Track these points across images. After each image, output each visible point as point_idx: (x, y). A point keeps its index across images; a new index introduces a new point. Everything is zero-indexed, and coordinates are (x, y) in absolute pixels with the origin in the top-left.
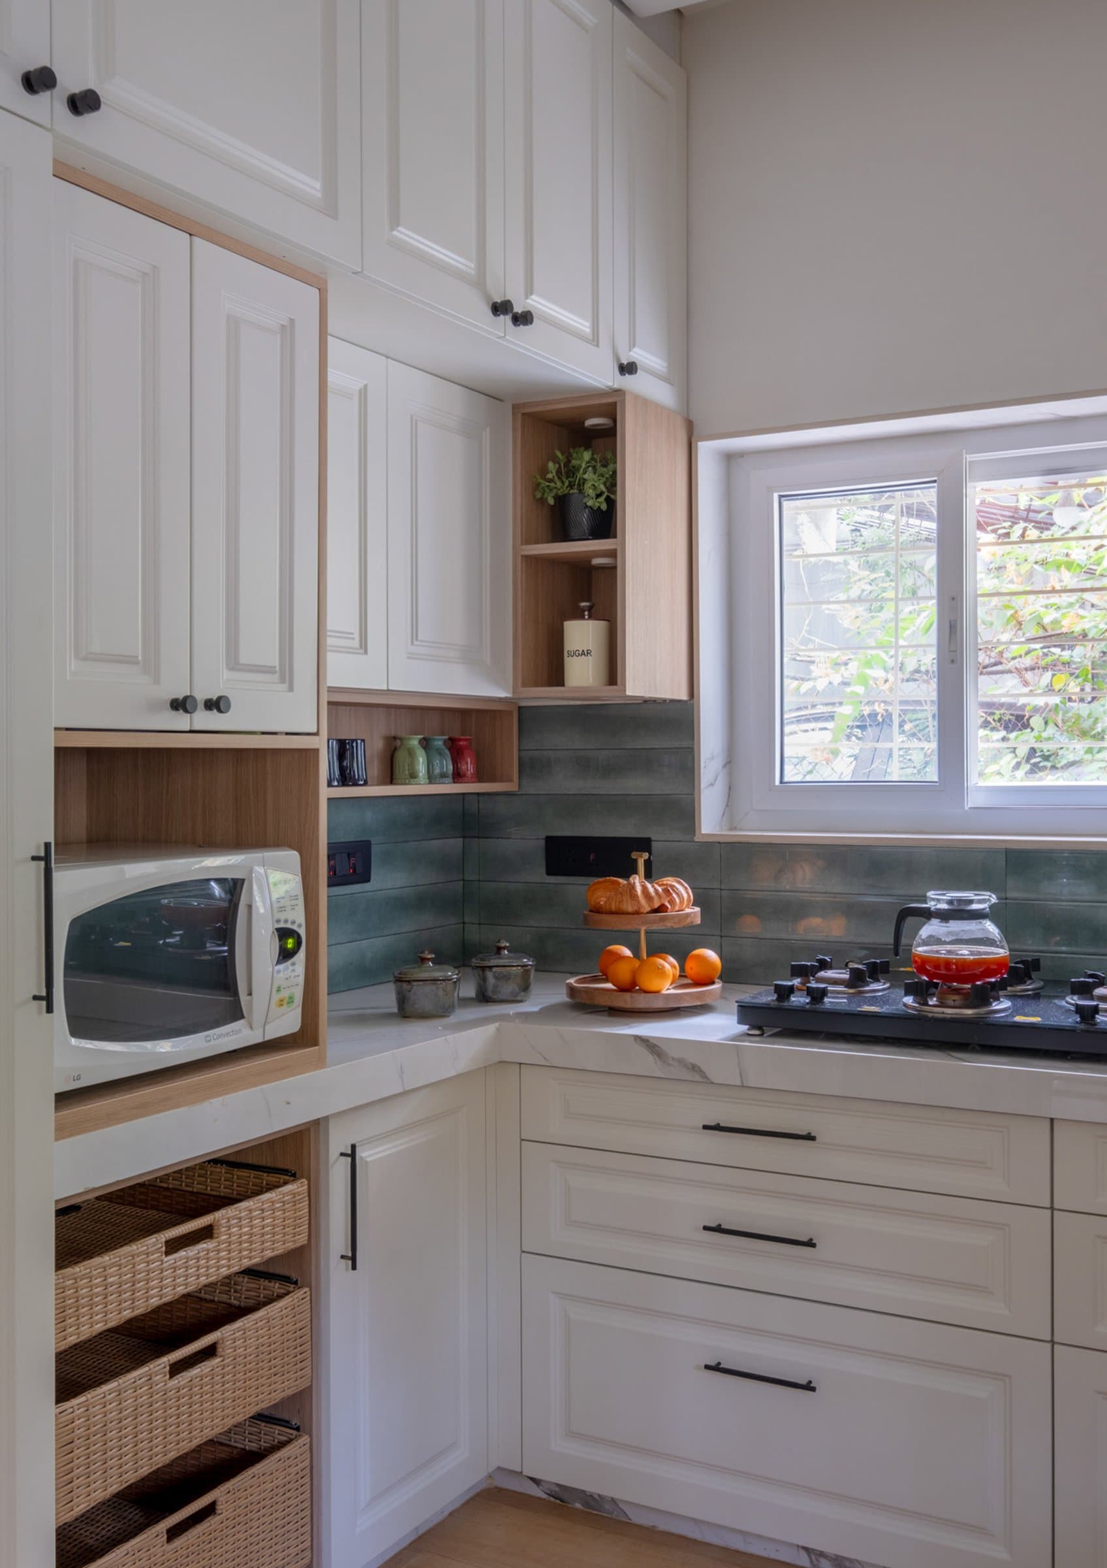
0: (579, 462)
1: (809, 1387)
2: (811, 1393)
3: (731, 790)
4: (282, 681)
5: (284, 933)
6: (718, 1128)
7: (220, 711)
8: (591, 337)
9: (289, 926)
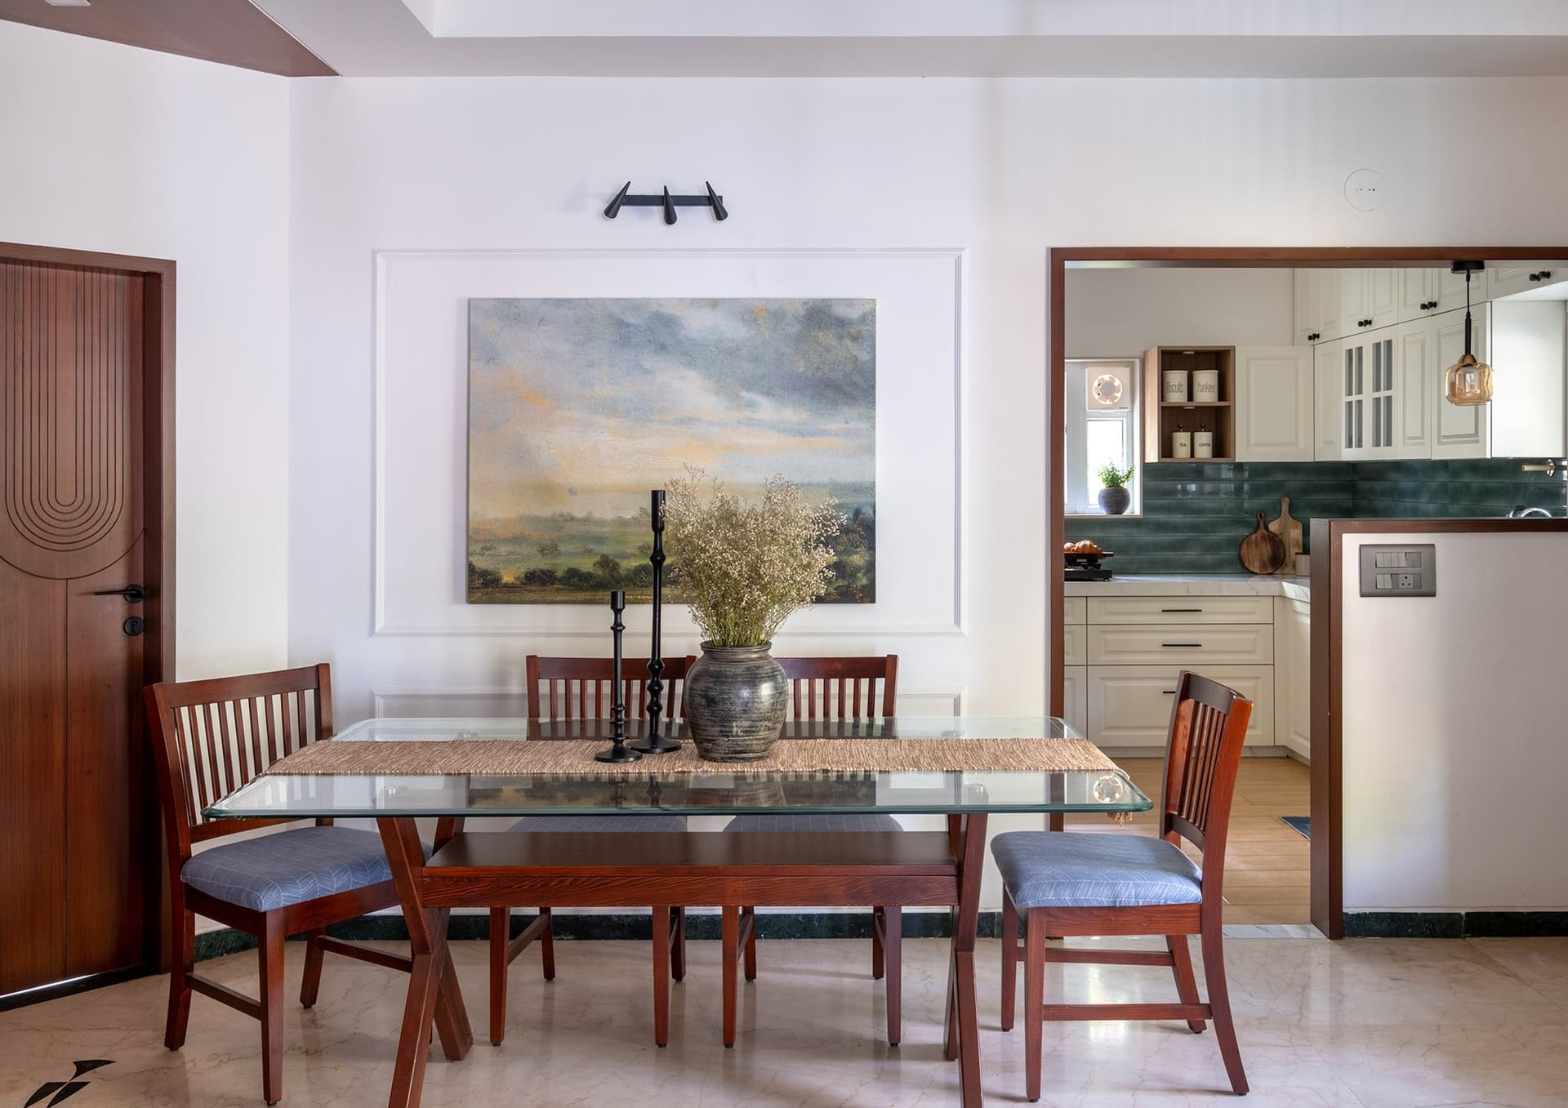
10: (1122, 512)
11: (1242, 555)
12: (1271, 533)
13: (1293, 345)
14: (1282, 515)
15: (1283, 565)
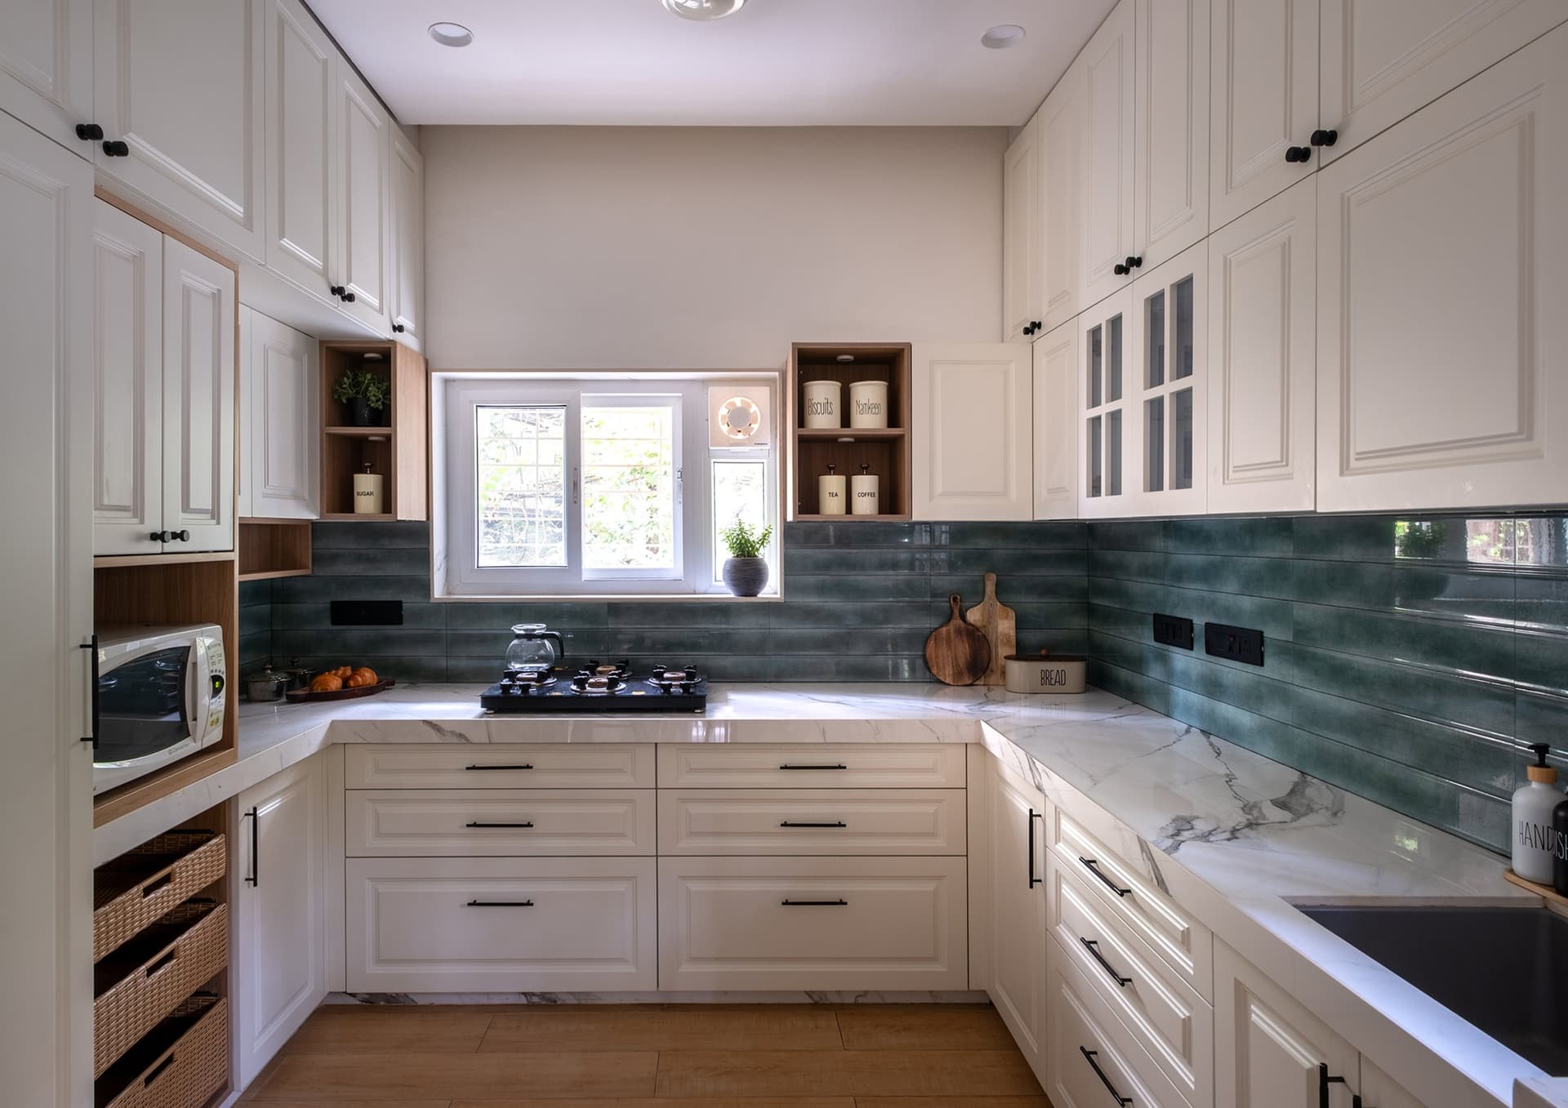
0: (363, 379)
1: (529, 904)
2: (530, 907)
3: (448, 571)
4: (213, 518)
5: (215, 678)
6: (474, 768)
7: (183, 540)
8: (378, 308)
9: (218, 673)
10: (758, 593)
11: (928, 656)
12: (970, 624)
13: (1003, 341)
14: (986, 599)
15: (988, 671)
